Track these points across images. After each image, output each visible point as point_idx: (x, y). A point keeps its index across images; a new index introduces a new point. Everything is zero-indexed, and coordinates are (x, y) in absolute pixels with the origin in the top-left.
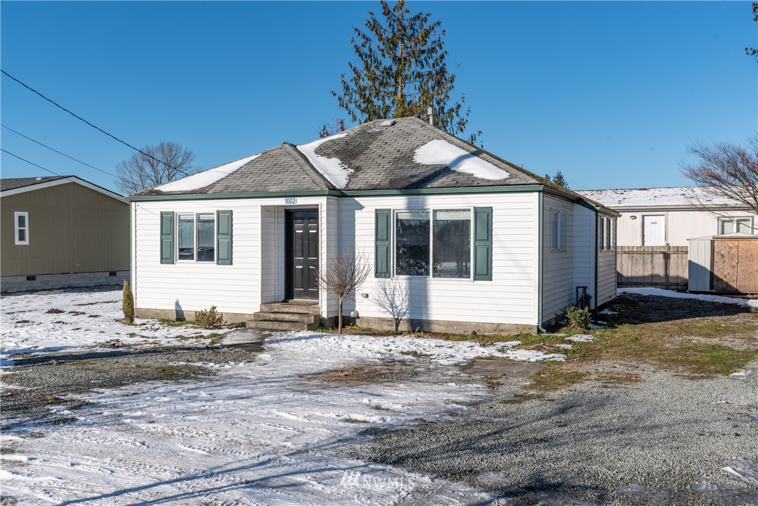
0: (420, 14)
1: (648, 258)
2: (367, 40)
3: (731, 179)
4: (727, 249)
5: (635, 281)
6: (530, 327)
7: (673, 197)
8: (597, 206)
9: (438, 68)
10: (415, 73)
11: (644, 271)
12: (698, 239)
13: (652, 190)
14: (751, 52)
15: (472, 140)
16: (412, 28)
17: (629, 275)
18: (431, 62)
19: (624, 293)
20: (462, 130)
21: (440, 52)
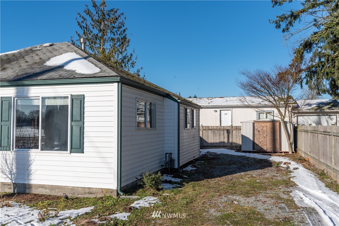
0: (114, 9)
1: (222, 132)
2: (85, 19)
3: (262, 89)
4: (261, 128)
5: (215, 145)
6: (111, 191)
7: (234, 101)
8: (179, 99)
9: (122, 36)
10: (110, 38)
11: (219, 140)
12: (246, 122)
13: (226, 98)
14: (272, 22)
15: (138, 72)
16: (109, 15)
17: (212, 142)
18: (119, 33)
19: (208, 152)
20: (133, 67)
21: (123, 28)
